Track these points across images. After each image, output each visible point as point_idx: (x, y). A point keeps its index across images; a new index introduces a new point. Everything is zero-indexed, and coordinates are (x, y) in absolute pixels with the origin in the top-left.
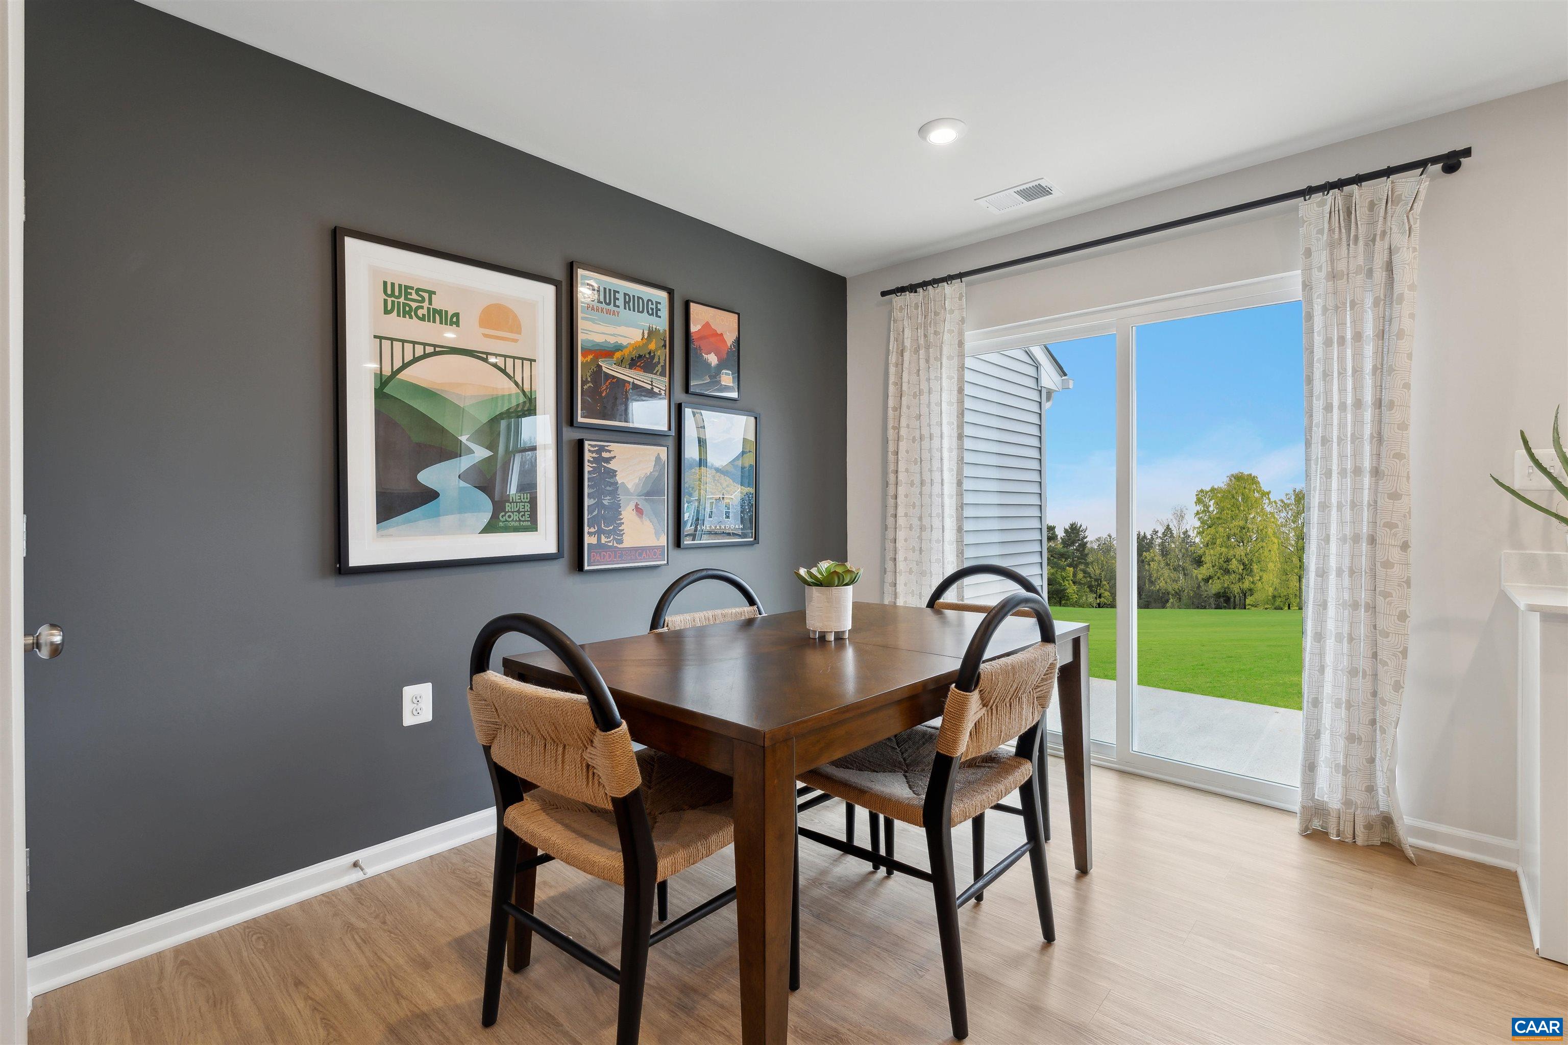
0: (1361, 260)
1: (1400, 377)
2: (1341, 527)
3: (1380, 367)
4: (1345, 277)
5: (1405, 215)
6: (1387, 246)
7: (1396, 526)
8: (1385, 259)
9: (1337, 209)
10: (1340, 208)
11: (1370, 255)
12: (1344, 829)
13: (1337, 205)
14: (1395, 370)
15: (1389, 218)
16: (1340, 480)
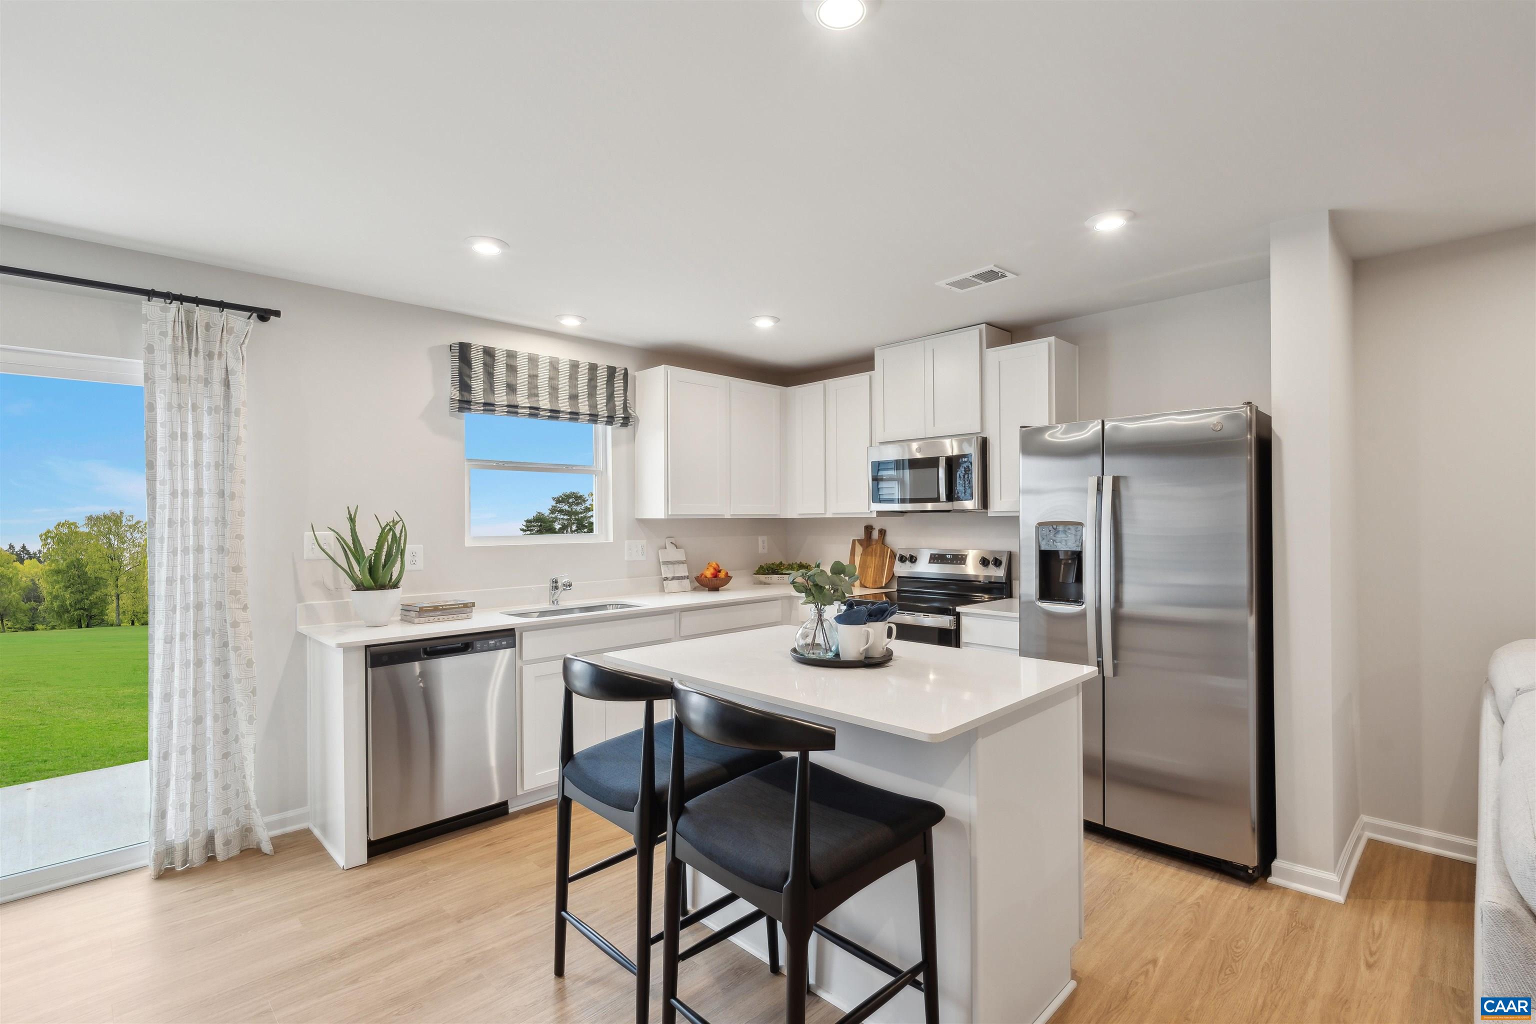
0: (201, 372)
1: (239, 474)
2: (184, 598)
3: (221, 463)
4: (188, 381)
5: (239, 346)
6: (224, 366)
7: (240, 593)
8: (223, 377)
9: (180, 321)
10: (184, 321)
11: (208, 369)
12: (192, 857)
13: (180, 318)
14: (236, 469)
15: (224, 344)
16: (183, 557)
